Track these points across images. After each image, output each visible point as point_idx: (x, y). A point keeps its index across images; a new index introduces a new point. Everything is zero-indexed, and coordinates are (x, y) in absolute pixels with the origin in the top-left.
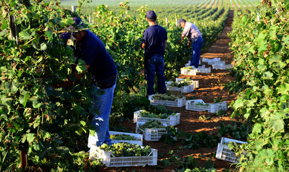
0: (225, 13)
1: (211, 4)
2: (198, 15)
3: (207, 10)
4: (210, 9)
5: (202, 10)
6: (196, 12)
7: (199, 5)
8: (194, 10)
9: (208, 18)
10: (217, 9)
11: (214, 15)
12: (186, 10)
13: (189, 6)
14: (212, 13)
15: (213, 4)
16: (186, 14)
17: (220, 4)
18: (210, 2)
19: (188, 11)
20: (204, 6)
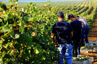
0: (95, 10)
1: (84, 4)
2: (76, 12)
3: (82, 8)
4: (84, 7)
5: (79, 8)
6: (74, 9)
7: (76, 5)
8: (73, 8)
9: (83, 13)
10: (88, 7)
11: (87, 11)
12: (67, 8)
13: (69, 5)
14: (85, 10)
15: (85, 4)
16: (68, 11)
17: (90, 4)
18: (83, 3)
19: (69, 9)
20: (79, 5)
